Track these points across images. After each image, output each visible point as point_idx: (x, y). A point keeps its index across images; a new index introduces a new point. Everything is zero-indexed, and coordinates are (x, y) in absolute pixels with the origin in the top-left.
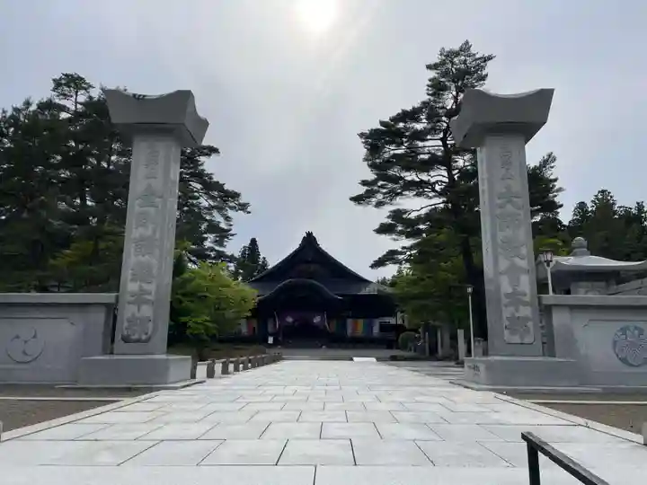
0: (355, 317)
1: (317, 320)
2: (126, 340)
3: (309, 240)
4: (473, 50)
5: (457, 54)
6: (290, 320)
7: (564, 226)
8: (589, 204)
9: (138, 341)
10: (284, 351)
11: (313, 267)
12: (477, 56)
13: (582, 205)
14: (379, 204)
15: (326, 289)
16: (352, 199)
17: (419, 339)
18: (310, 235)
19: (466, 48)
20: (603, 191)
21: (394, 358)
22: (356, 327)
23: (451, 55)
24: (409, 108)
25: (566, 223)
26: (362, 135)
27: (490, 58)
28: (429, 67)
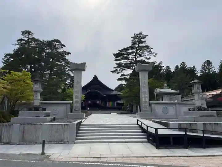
0: (109, 101)
1: (98, 102)
2: (75, 110)
3: (95, 78)
4: (143, 34)
5: (139, 34)
6: (90, 102)
7: (172, 72)
8: (179, 66)
9: (77, 110)
10: (92, 112)
11: (96, 86)
12: (144, 35)
13: (177, 67)
14: (118, 73)
15: (100, 93)
16: (111, 72)
17: (128, 108)
18: (95, 76)
19: (141, 33)
20: (183, 62)
21: (121, 113)
22: (109, 104)
23: (137, 35)
24: (126, 47)
25: (172, 71)
26: (114, 54)
27: (147, 36)
28: (131, 37)
